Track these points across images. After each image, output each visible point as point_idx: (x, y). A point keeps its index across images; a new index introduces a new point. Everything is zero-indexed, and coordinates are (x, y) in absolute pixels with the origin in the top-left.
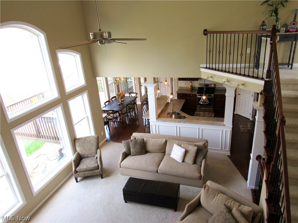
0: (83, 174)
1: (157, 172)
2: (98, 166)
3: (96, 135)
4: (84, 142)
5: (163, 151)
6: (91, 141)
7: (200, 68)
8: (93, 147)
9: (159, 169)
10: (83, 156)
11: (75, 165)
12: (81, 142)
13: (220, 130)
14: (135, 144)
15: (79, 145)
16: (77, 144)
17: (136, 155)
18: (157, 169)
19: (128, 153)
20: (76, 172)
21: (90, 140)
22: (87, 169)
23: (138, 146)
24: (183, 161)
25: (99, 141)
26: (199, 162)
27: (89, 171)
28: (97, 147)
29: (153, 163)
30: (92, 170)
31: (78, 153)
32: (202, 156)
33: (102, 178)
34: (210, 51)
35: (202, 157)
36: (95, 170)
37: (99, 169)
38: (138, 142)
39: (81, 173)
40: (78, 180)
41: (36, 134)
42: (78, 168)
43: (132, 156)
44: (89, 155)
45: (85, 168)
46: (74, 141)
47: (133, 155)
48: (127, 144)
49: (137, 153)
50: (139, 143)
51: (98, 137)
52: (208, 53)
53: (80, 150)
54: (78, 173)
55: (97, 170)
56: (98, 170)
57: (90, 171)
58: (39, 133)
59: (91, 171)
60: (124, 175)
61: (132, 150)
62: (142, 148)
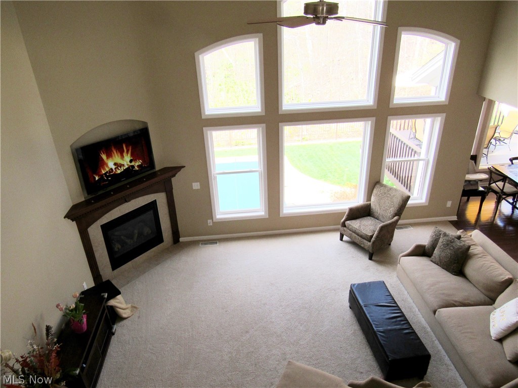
1: (435, 312)
2: (372, 237)
4: (385, 193)
5: (491, 295)
6: (394, 198)
8: (391, 209)
9: (439, 311)
10: (372, 213)
11: (348, 215)
12: (380, 191)
14: (448, 245)
16: (374, 191)
17: (437, 264)
18: (437, 308)
19: (427, 251)
20: (344, 225)
21: (394, 196)
22: (357, 231)
23: (448, 252)
24: (500, 340)
27: (358, 235)
28: (396, 211)
29: (443, 294)
30: (361, 236)
31: (370, 204)
33: (370, 259)
36: (365, 239)
38: (454, 244)
39: (348, 230)
40: (344, 239)
42: (348, 222)
43: (432, 261)
44: (380, 217)
45: (355, 227)
47: (434, 260)
49: (440, 262)
50: (454, 248)
53: (373, 202)
54: (345, 228)
55: (367, 242)
56: (369, 243)
59: (360, 238)
60: (400, 280)
61: (436, 252)
62: (455, 260)
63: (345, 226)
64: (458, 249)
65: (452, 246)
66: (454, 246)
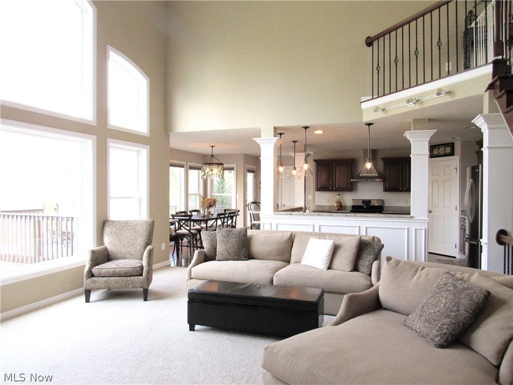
0: (105, 281)
1: (272, 282)
2: (142, 267)
3: (150, 219)
4: (123, 227)
5: (285, 257)
6: (137, 228)
7: (361, 103)
8: (139, 240)
9: (276, 276)
10: (114, 256)
11: (92, 260)
12: (115, 227)
13: (405, 229)
14: (228, 235)
15: (111, 233)
16: (107, 230)
17: (227, 260)
18: (272, 276)
19: (209, 254)
20: (91, 275)
21: (136, 225)
22: (117, 271)
23: (233, 240)
24: (329, 268)
25: (153, 230)
26: (366, 265)
28: (146, 241)
31: (105, 248)
32: (371, 255)
33: (146, 300)
34: (377, 68)
35: (371, 257)
36: (133, 276)
37: (142, 275)
39: (100, 278)
41: (33, 255)
42: (96, 268)
43: (218, 261)
44: (127, 256)
46: (102, 223)
47: (221, 258)
48: (211, 236)
49: (230, 255)
51: (153, 222)
52: (375, 72)
53: (110, 243)
55: (137, 277)
56: (141, 278)
57: (121, 278)
58: (40, 255)
59: (124, 278)
61: (220, 248)
62: (242, 245)
63: (93, 276)
64: (239, 234)
65: (233, 234)
66: (235, 233)
